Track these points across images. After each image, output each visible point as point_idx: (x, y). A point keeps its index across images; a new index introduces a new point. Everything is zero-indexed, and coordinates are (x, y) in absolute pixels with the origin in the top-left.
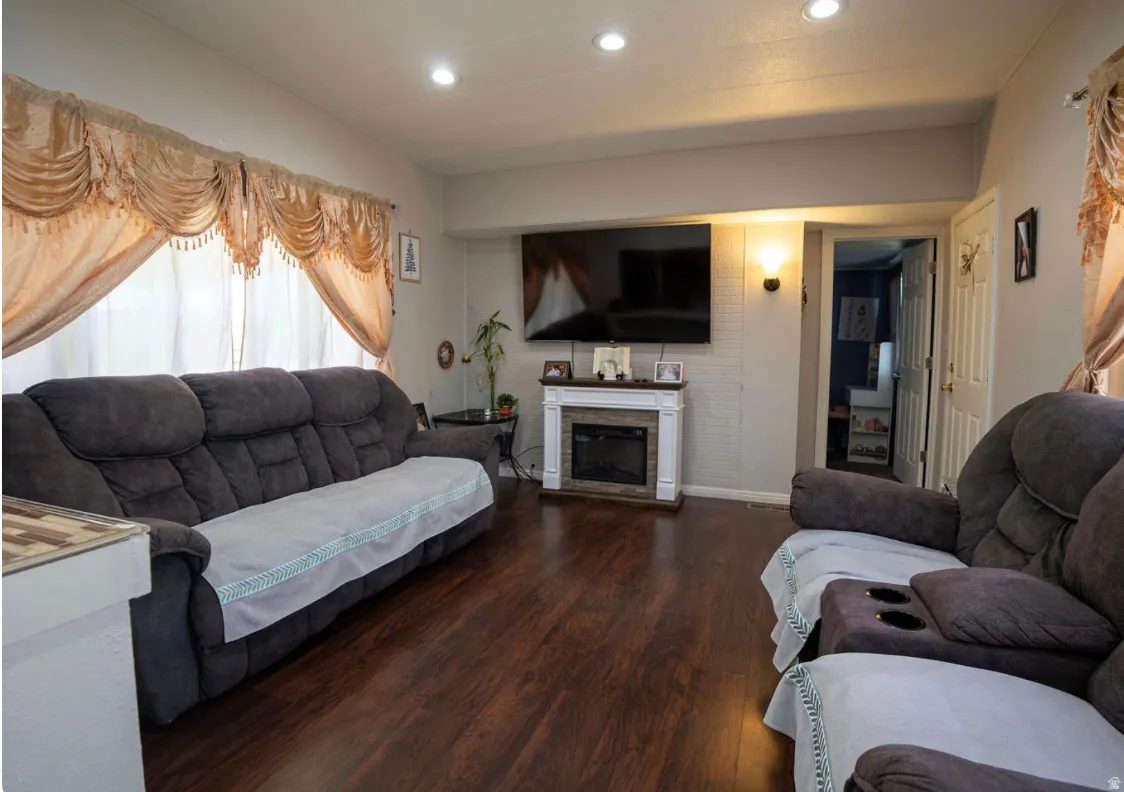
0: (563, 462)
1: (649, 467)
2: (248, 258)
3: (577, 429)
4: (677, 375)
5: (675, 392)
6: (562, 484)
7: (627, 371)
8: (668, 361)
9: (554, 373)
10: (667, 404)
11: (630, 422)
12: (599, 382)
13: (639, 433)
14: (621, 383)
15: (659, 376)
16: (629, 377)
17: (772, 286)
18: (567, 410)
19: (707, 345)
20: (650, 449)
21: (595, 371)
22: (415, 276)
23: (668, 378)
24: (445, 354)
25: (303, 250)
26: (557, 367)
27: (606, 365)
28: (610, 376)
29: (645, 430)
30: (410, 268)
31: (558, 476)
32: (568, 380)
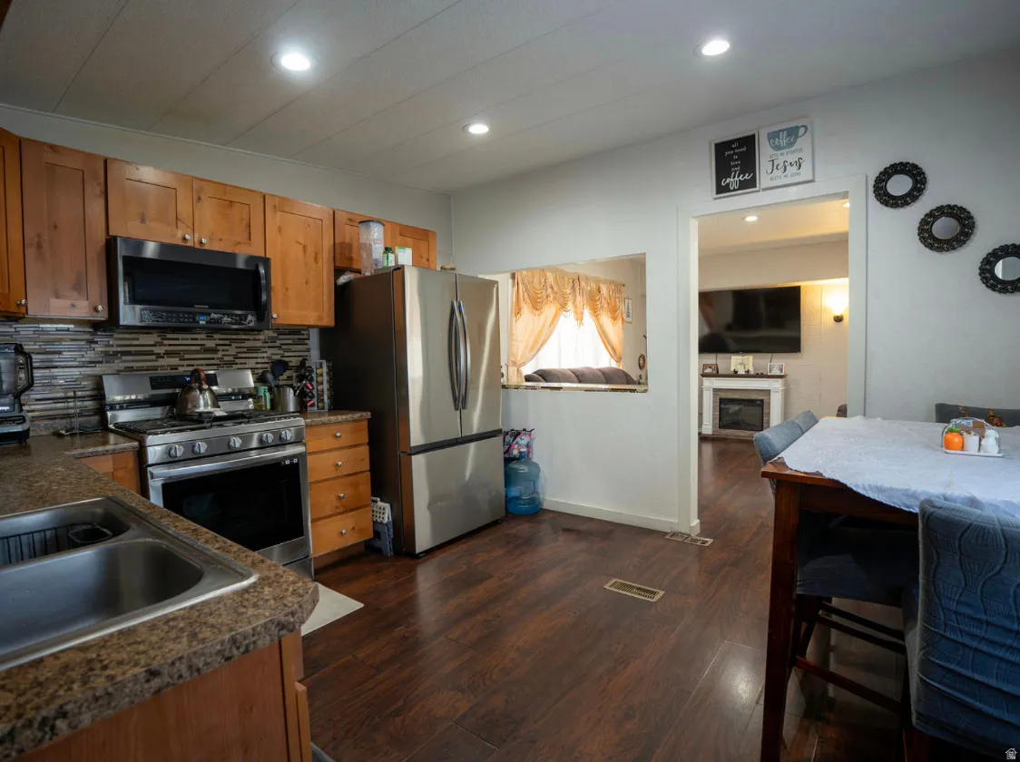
0: (714, 419)
1: (764, 421)
2: (580, 318)
3: (722, 401)
4: (781, 370)
5: (780, 380)
6: (713, 431)
7: (751, 369)
8: (776, 362)
9: (708, 371)
10: (775, 386)
11: (753, 397)
12: (735, 375)
13: (759, 402)
14: (747, 375)
15: (770, 371)
16: (752, 372)
17: (839, 319)
18: (716, 391)
19: (798, 354)
20: (765, 411)
21: (732, 369)
22: (630, 319)
23: (776, 372)
24: (641, 362)
25: (595, 312)
26: (710, 367)
27: (739, 366)
28: (741, 372)
29: (762, 401)
30: (628, 316)
31: (711, 427)
32: (717, 375)
